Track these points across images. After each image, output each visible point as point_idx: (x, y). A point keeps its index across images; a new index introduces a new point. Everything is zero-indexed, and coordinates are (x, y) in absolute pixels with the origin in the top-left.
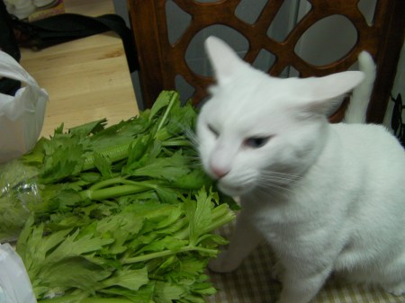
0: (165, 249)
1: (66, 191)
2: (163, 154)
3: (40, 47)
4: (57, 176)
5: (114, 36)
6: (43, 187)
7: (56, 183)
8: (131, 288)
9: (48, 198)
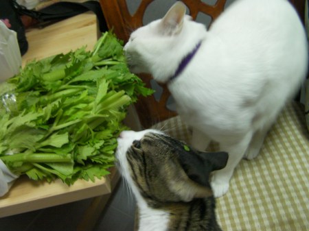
0: (77, 118)
1: (31, 96)
2: (94, 68)
3: (44, 26)
4: (26, 87)
5: (91, 13)
6: (17, 94)
7: (25, 91)
8: (57, 146)
9: (20, 101)
